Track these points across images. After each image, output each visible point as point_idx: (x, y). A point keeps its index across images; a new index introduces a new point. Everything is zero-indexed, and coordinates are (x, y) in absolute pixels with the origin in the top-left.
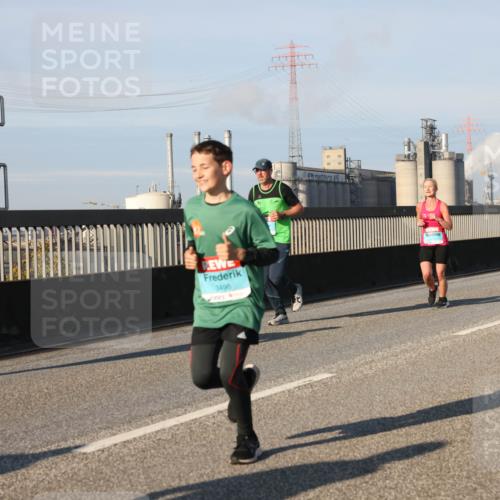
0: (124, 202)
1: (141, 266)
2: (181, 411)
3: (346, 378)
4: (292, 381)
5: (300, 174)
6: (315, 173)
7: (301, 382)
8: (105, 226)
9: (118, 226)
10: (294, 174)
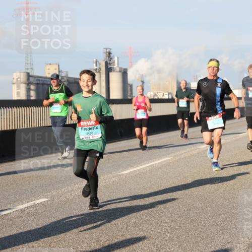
4: (23, 204)
5: (31, 79)
6: (41, 79)
7: (28, 204)
10: (28, 79)
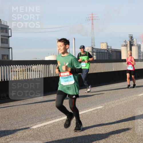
0: (45, 58)
1: (49, 76)
2: (60, 117)
3: (107, 108)
4: (91, 108)
6: (98, 50)
7: (93, 109)
8: (39, 65)
9: (43, 65)
10: (93, 50)
